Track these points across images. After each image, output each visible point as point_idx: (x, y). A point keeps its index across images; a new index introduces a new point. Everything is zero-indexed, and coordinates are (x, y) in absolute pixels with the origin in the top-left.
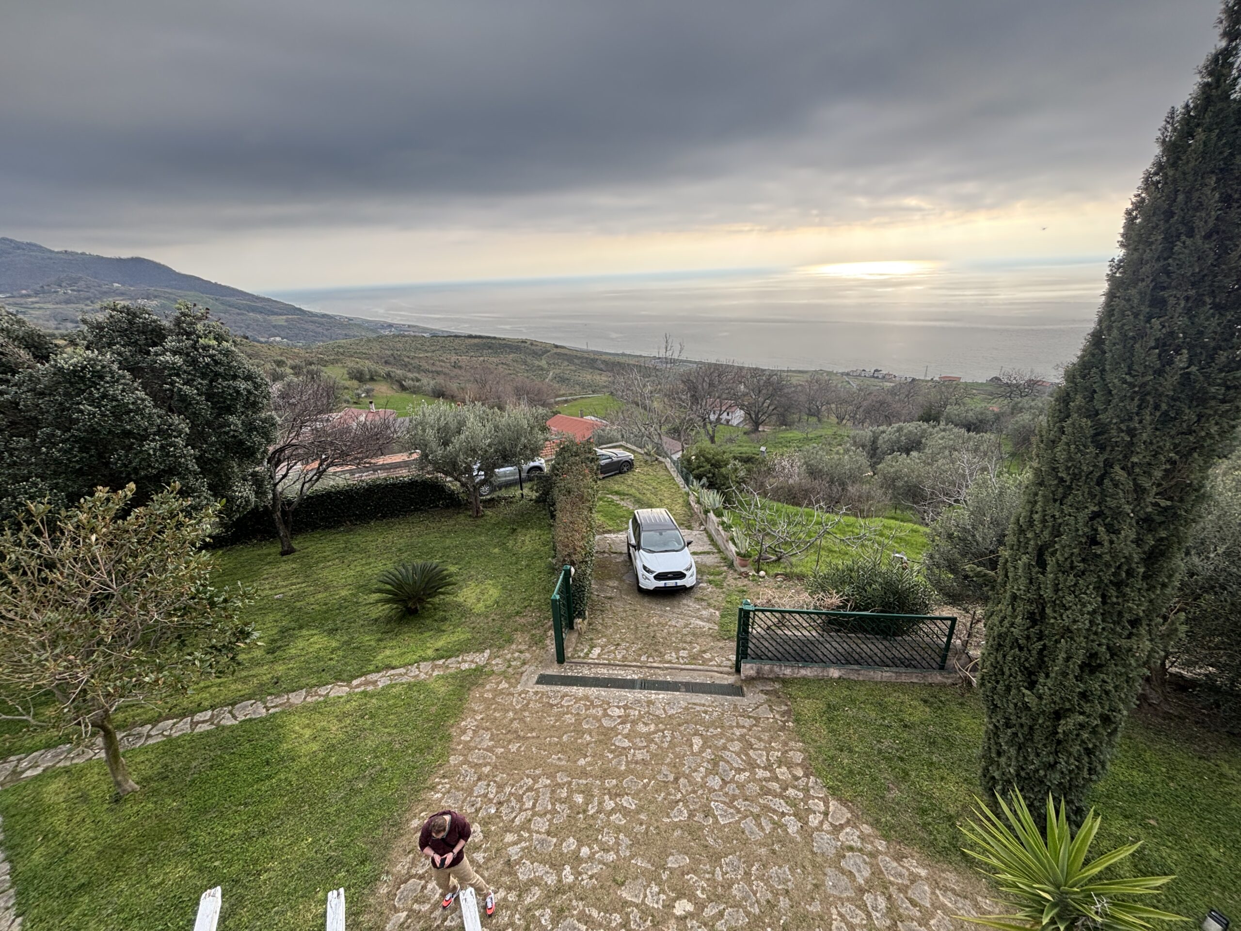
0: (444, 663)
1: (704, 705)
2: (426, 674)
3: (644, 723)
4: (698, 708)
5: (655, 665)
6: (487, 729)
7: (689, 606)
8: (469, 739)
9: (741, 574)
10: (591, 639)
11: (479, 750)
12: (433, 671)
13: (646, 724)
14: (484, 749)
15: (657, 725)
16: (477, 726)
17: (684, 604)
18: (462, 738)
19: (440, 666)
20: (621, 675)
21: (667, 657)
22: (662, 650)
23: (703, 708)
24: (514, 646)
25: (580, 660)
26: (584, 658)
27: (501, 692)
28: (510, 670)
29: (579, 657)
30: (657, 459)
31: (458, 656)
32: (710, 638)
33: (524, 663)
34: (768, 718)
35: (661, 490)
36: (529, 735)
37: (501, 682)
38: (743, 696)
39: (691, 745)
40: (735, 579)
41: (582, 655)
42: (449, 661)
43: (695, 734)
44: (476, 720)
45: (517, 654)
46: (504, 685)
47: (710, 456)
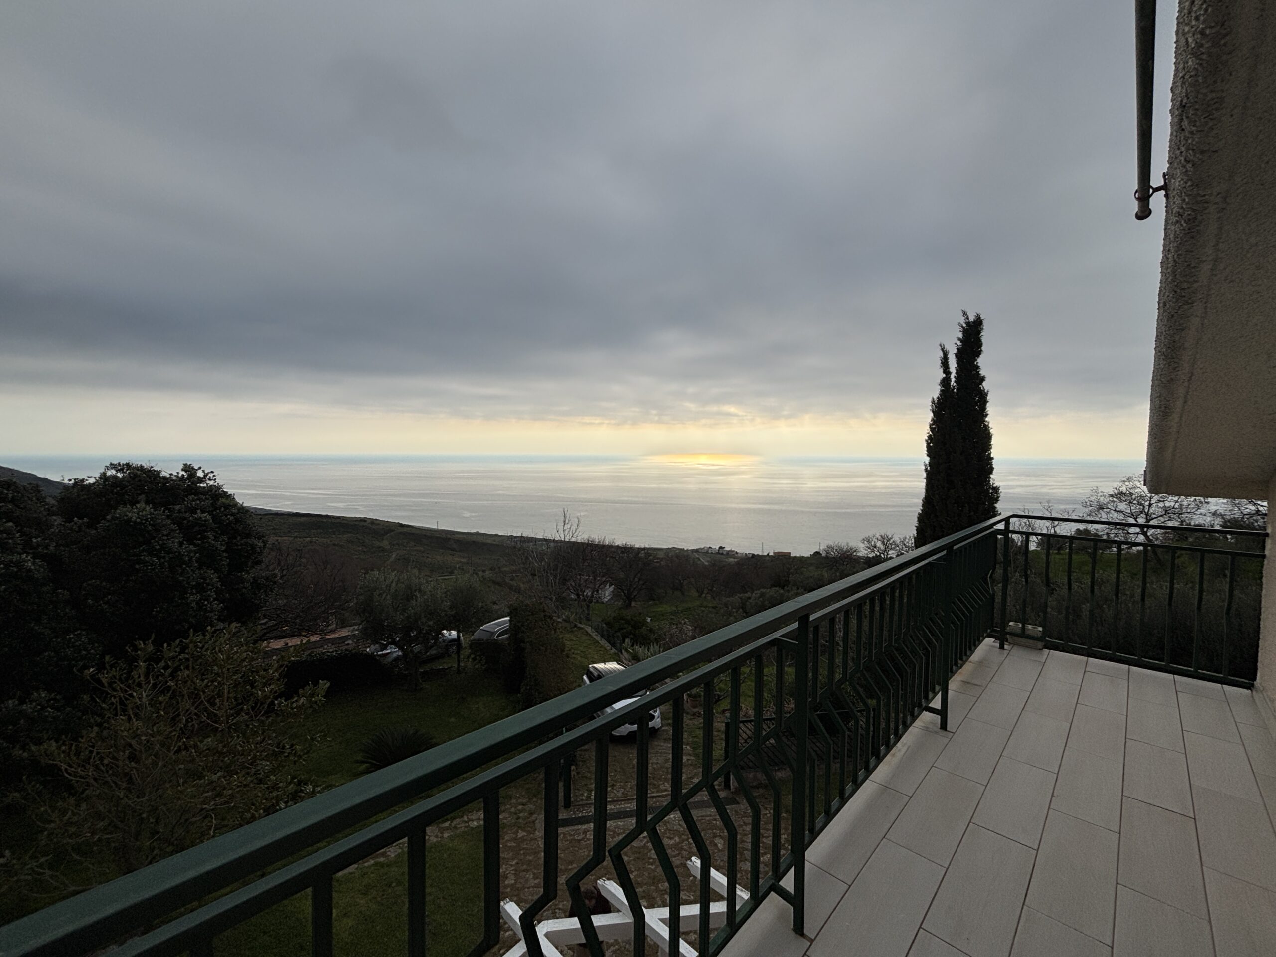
0: (450, 825)
2: (436, 837)
7: (661, 746)
8: (513, 882)
9: (694, 714)
10: (586, 785)
11: (529, 888)
14: (533, 887)
17: (656, 745)
21: (662, 787)
22: (656, 782)
23: (712, 818)
24: (514, 801)
25: (584, 802)
26: (586, 800)
27: (523, 839)
28: (521, 821)
29: (582, 800)
30: (576, 626)
31: (462, 817)
32: (692, 767)
33: (531, 814)
35: (590, 654)
37: (518, 832)
40: (691, 719)
41: (584, 798)
42: (454, 823)
44: (512, 866)
45: (520, 807)
46: (521, 834)
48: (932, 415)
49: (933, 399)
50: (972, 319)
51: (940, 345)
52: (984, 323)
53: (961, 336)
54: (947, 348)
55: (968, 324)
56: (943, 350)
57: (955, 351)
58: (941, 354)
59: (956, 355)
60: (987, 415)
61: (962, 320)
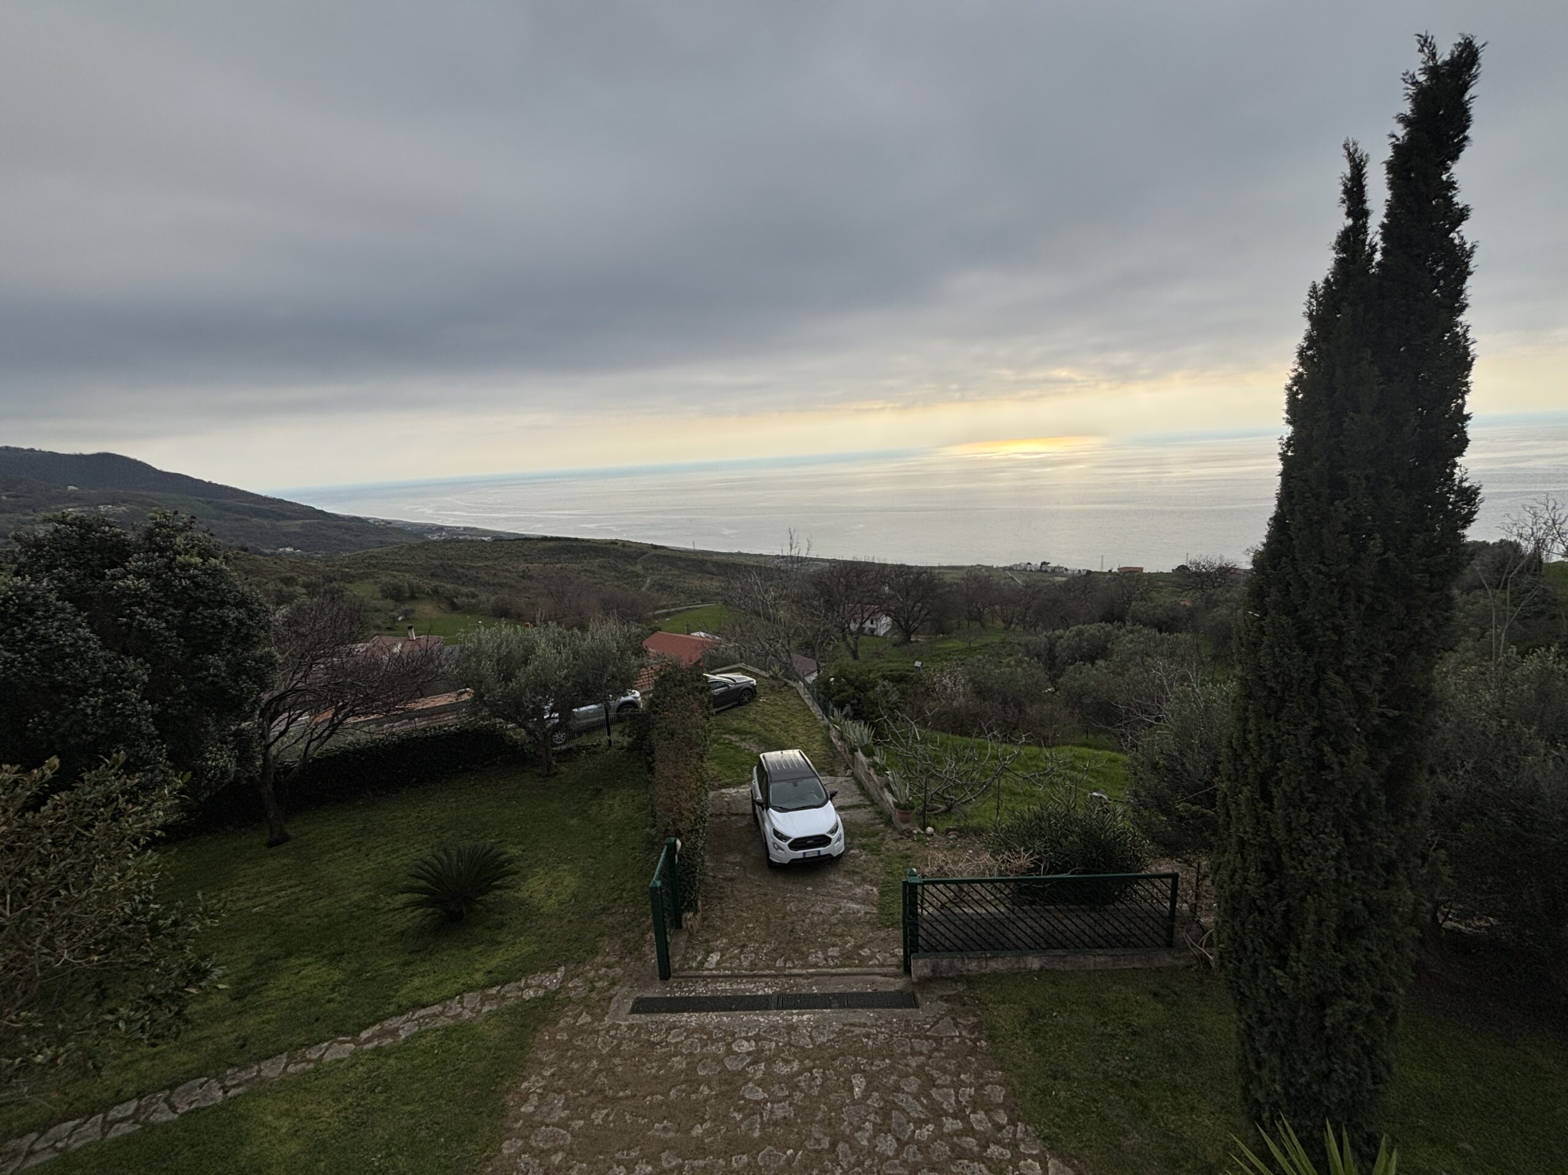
0: (499, 992)
1: (865, 1025)
2: (472, 1010)
3: (783, 1060)
4: (857, 1031)
5: (796, 971)
6: (560, 1091)
7: (837, 883)
8: (532, 1109)
9: (902, 833)
10: (707, 941)
11: (547, 1126)
12: (483, 1005)
13: (787, 1062)
14: (554, 1125)
15: (801, 1062)
16: (545, 1088)
17: (831, 881)
18: (522, 1109)
19: (493, 997)
20: (750, 990)
21: (812, 959)
22: (805, 949)
23: (864, 1030)
24: (599, 959)
25: (692, 973)
26: (697, 969)
27: (581, 1030)
28: (594, 995)
29: (691, 968)
30: (786, 684)
31: (520, 980)
32: (868, 927)
33: (613, 984)
34: (952, 1038)
35: (793, 724)
36: (621, 1094)
37: (581, 1014)
38: (917, 1006)
39: (851, 1089)
40: (896, 840)
41: (694, 965)
42: (506, 988)
43: (855, 1071)
44: (544, 1078)
45: (603, 971)
46: (585, 1018)
47: (852, 677)
48: (1306, 325)
49: (1314, 287)
50: (1444, 54)
51: (1346, 147)
52: (1483, 57)
53: (1407, 108)
54: (1364, 148)
55: (1433, 71)
56: (1351, 157)
57: (1388, 154)
58: (1346, 169)
59: (1391, 167)
60: (1463, 307)
61: (1416, 63)
